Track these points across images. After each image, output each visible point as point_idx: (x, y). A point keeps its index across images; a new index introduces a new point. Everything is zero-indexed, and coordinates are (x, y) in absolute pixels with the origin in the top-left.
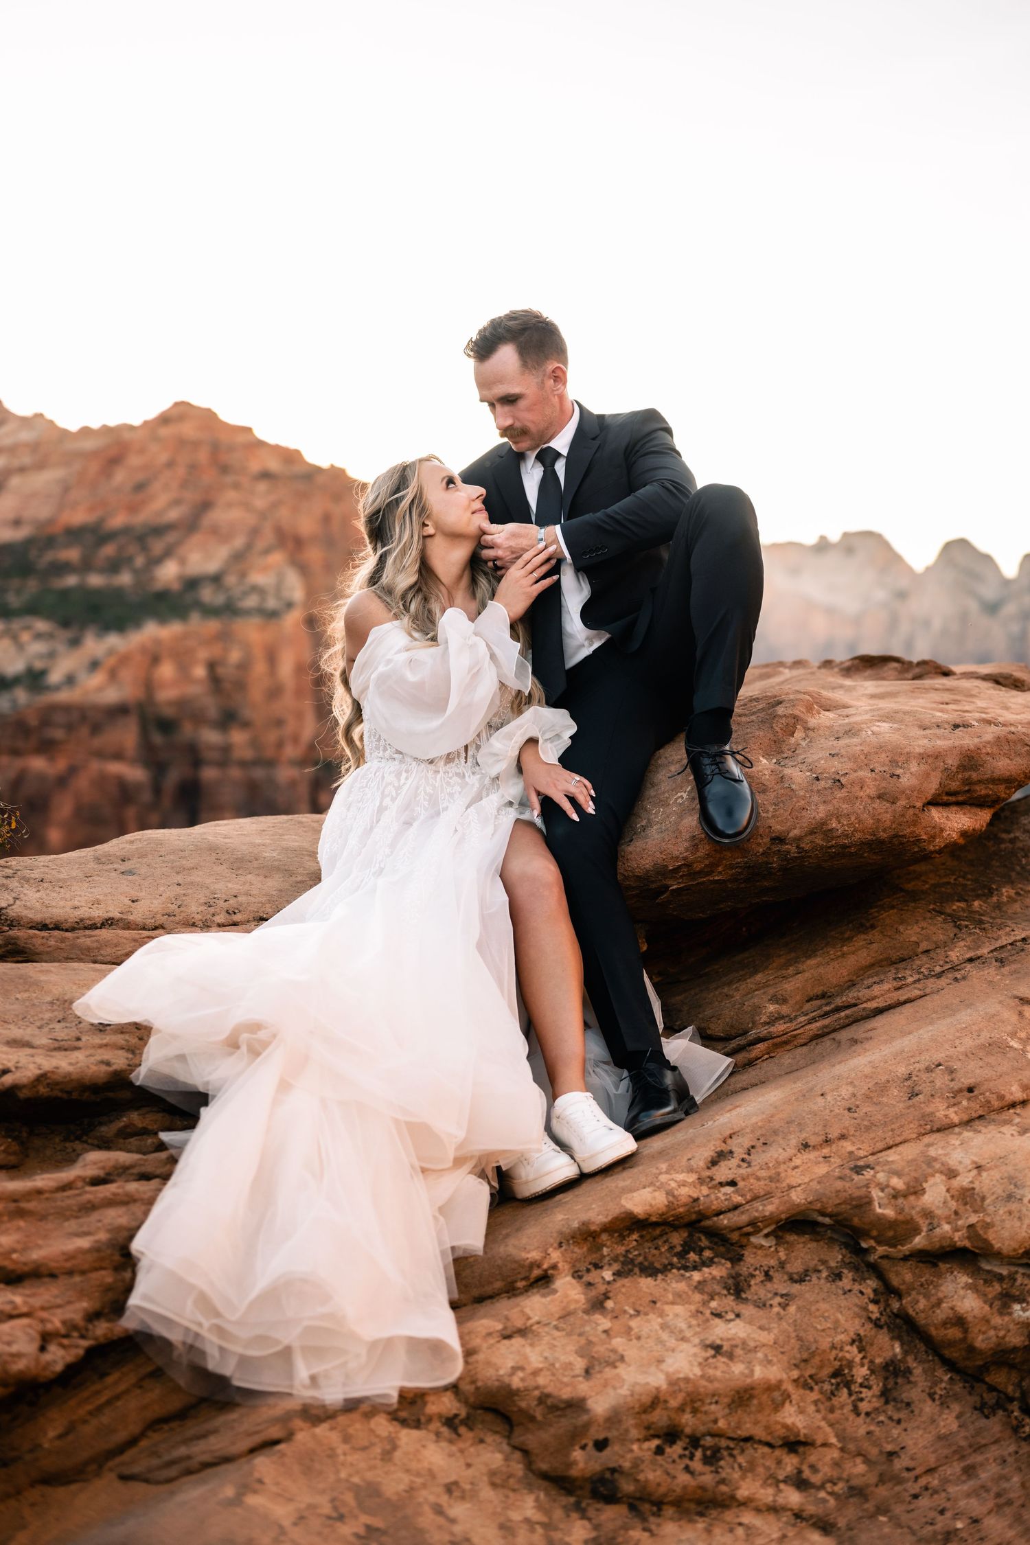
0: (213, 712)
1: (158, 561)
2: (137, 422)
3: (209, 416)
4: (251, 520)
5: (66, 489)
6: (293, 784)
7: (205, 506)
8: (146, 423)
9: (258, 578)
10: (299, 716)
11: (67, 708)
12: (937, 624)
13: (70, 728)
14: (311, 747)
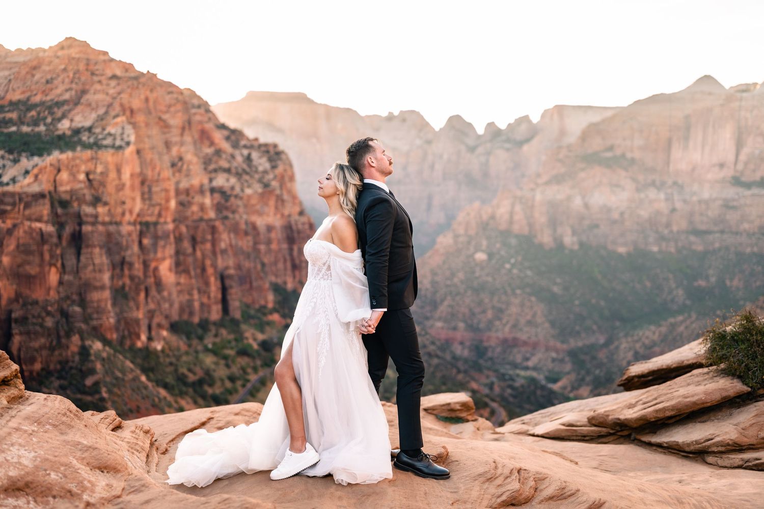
0: (88, 197)
1: (60, 120)
2: (46, 47)
3: (85, 45)
4: (108, 99)
5: (10, 80)
6: (130, 234)
7: (84, 92)
8: (50, 47)
9: (111, 129)
10: (133, 199)
11: (12, 194)
12: (445, 157)
13: (14, 204)
14: (138, 215)
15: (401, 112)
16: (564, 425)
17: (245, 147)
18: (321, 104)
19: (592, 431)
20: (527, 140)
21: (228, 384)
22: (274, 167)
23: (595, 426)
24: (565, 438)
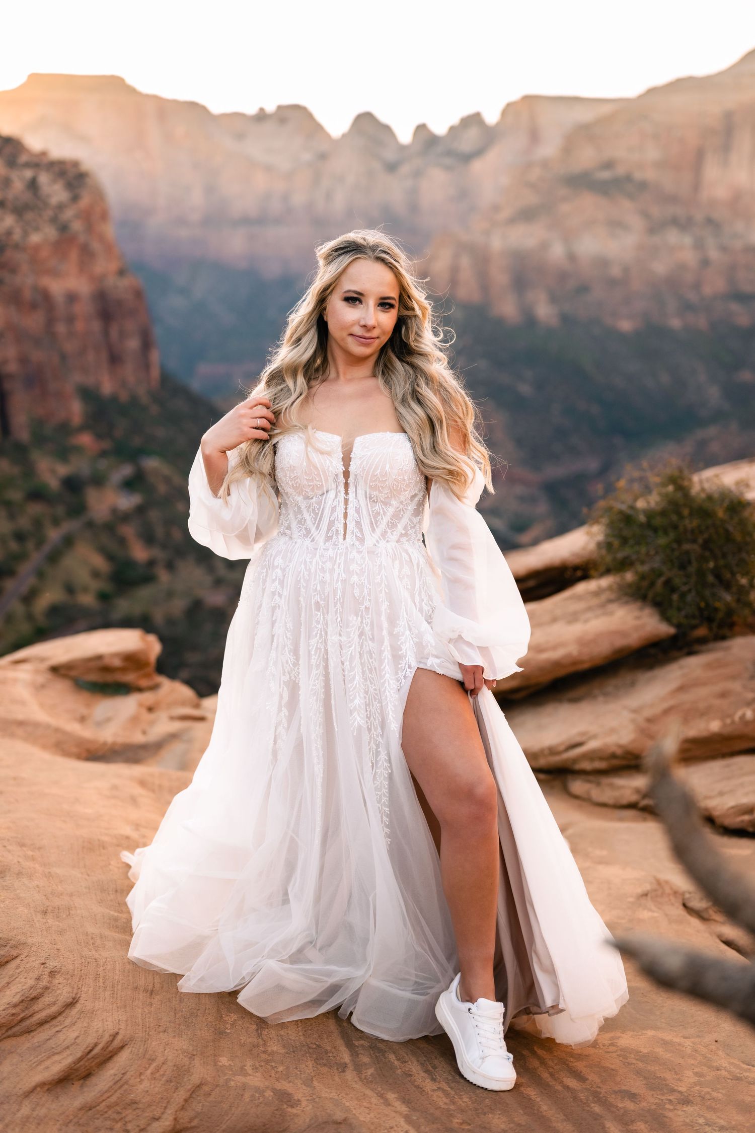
12: (350, 179)
17: (27, 165)
18: (148, 96)
20: (478, 153)
21: (14, 546)
22: (75, 198)
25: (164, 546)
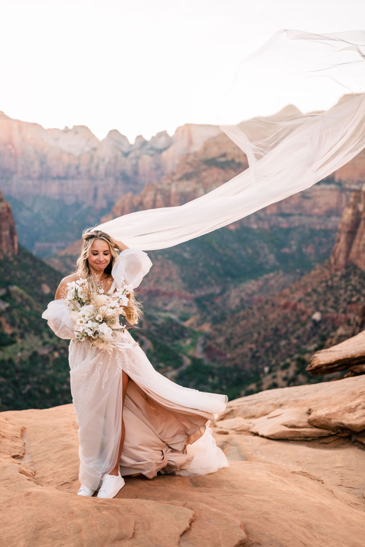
15: (74, 126)
16: (286, 426)
18: (14, 120)
19: (314, 433)
20: (165, 149)
23: (316, 427)
24: (289, 439)
25: (19, 327)
